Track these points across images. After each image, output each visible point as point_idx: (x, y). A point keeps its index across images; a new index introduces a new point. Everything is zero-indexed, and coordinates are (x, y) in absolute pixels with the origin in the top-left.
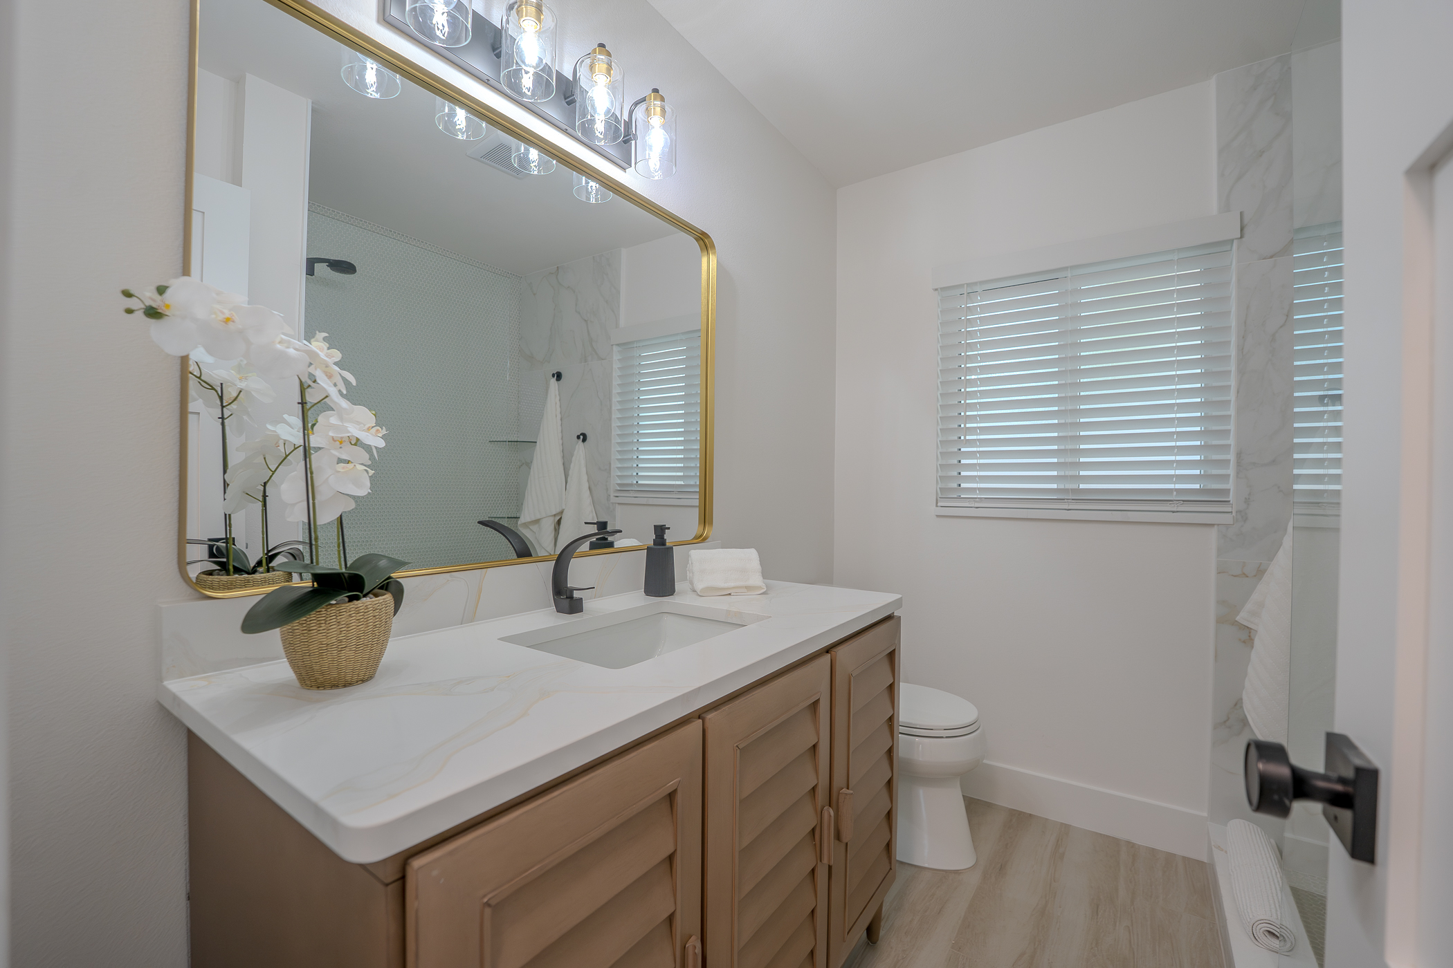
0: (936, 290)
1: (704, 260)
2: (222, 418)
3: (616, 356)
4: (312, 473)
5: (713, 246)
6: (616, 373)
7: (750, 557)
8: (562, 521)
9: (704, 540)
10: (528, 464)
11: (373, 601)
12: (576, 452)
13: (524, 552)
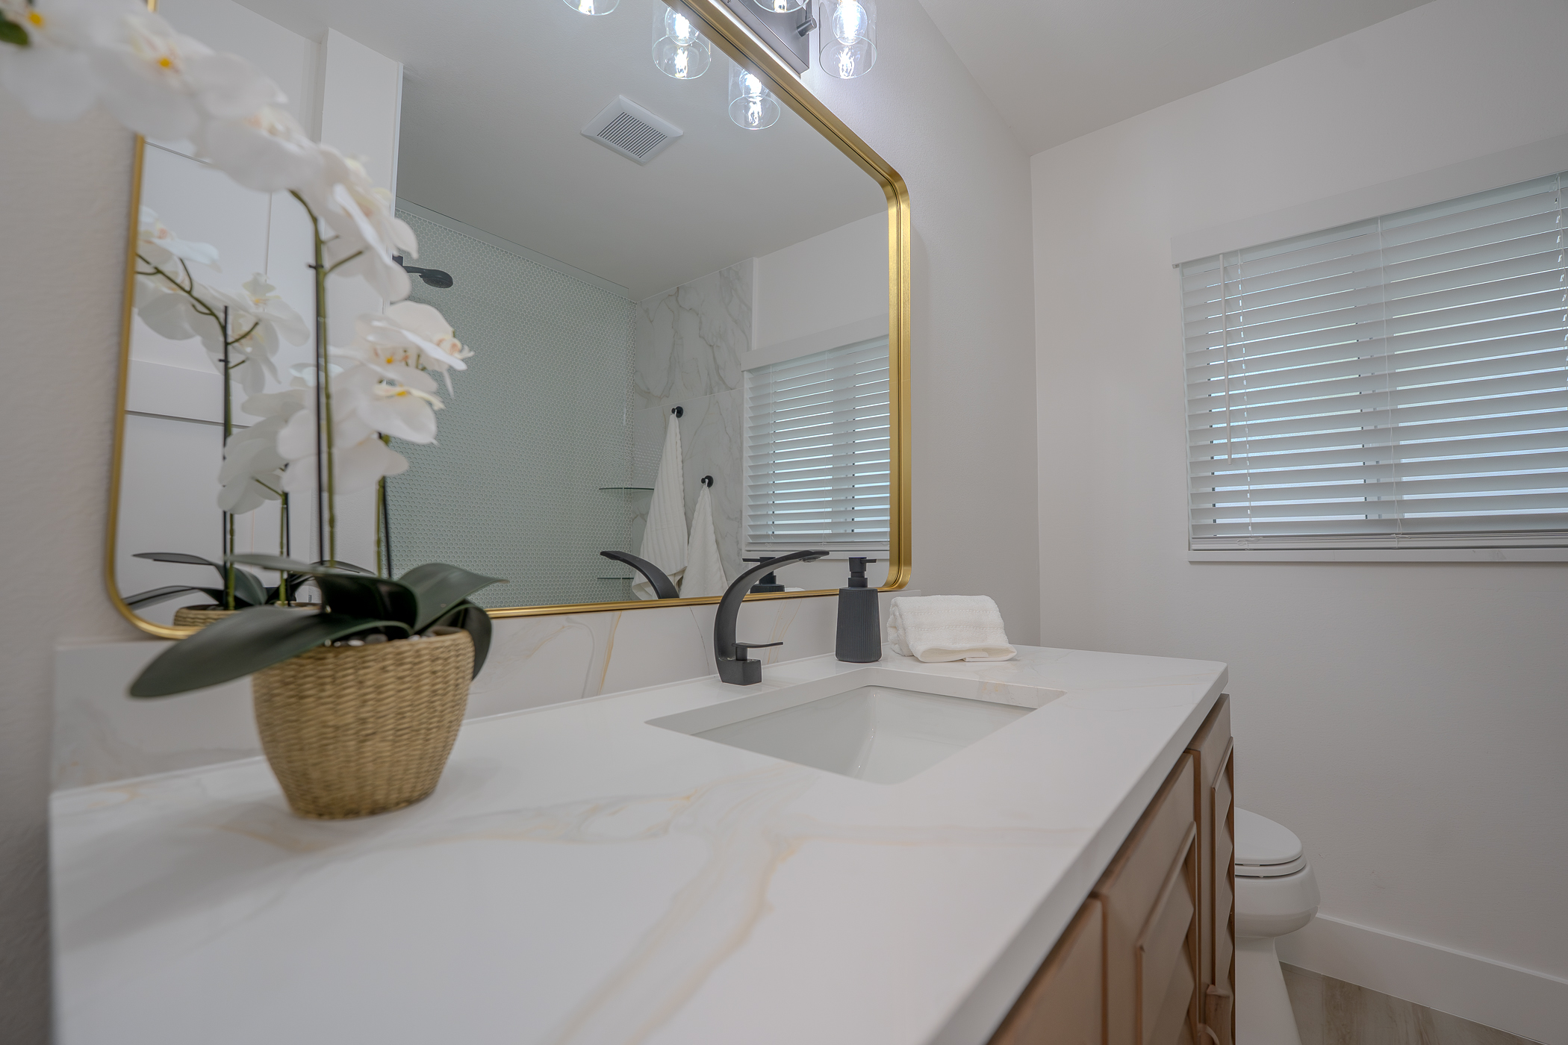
0: (1177, 266)
1: (892, 211)
2: (226, 361)
3: (747, 385)
4: (328, 397)
5: (905, 192)
6: (747, 405)
7: (984, 609)
8: (684, 581)
9: (901, 586)
10: (644, 516)
11: (431, 643)
12: (700, 499)
13: (667, 591)
